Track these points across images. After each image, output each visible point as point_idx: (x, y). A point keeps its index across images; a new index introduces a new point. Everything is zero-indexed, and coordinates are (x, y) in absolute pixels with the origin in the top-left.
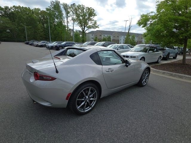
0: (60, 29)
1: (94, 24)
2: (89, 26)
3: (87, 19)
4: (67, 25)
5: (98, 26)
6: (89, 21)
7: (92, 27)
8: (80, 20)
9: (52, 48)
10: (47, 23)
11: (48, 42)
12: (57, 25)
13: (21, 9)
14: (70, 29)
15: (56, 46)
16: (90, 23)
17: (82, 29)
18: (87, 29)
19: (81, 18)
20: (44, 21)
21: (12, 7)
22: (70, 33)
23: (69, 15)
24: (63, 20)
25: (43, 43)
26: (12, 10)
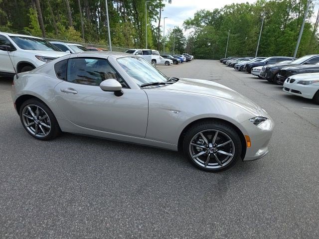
13: (234, 9)
15: (247, 65)
21: (223, 8)
26: (223, 13)
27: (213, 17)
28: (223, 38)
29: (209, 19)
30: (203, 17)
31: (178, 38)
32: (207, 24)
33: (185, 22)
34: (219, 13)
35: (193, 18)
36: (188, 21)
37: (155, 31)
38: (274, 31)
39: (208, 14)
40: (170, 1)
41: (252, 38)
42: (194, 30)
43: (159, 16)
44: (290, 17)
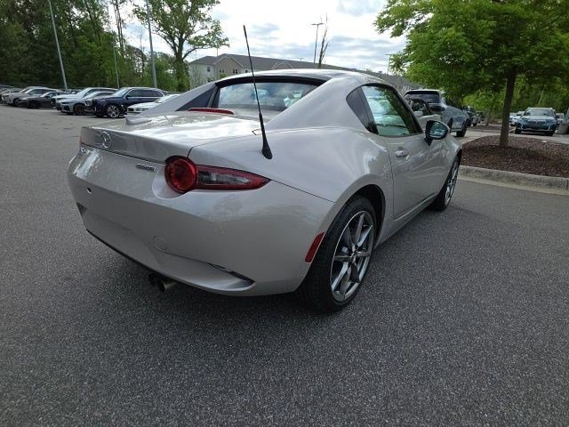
0: (93, 45)
1: (213, 34)
2: (196, 38)
3: (187, 15)
4: (120, 34)
5: (227, 39)
6: (195, 21)
7: (208, 41)
8: (164, 15)
9: (79, 109)
10: (40, 20)
11: (58, 91)
12: (80, 33)
14: (130, 49)
15: (95, 103)
16: (199, 30)
17: (174, 48)
18: (191, 47)
19: (167, 9)
20: (31, 16)
22: (131, 62)
24: (102, 13)
25: (37, 92)
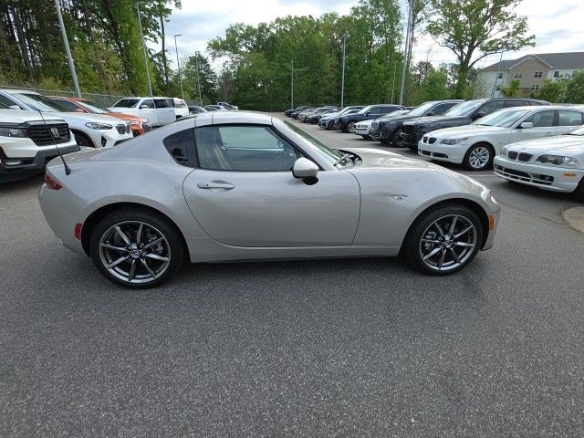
1: (514, 34)
3: (485, 19)
5: (532, 37)
6: (493, 24)
7: (505, 43)
9: (332, 125)
12: (375, 57)
13: (291, 25)
17: (461, 58)
18: (482, 54)
19: (462, 18)
21: (274, 22)
22: (419, 77)
23: (420, 15)
24: (398, 35)
25: (320, 111)
26: (274, 31)
27: (259, 38)
28: (282, 74)
29: (252, 41)
30: (242, 37)
31: (202, 74)
32: (250, 48)
33: (210, 44)
34: (268, 30)
35: (224, 38)
36: (216, 43)
37: (156, 60)
38: (357, 64)
39: (250, 31)
40: (178, 5)
41: (326, 74)
42: (229, 59)
43: (160, 31)
44: (374, 43)
